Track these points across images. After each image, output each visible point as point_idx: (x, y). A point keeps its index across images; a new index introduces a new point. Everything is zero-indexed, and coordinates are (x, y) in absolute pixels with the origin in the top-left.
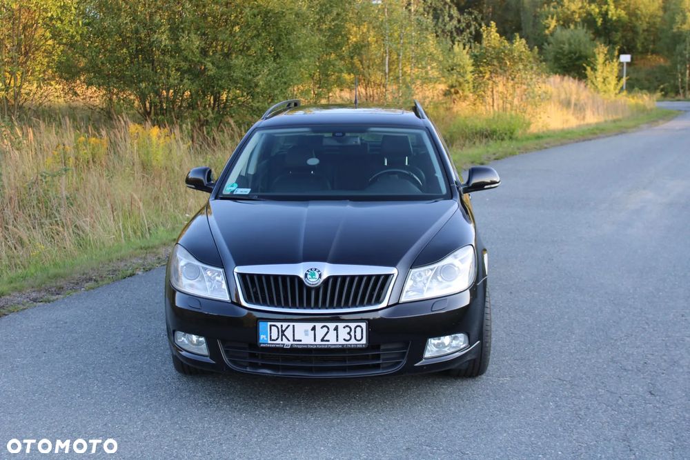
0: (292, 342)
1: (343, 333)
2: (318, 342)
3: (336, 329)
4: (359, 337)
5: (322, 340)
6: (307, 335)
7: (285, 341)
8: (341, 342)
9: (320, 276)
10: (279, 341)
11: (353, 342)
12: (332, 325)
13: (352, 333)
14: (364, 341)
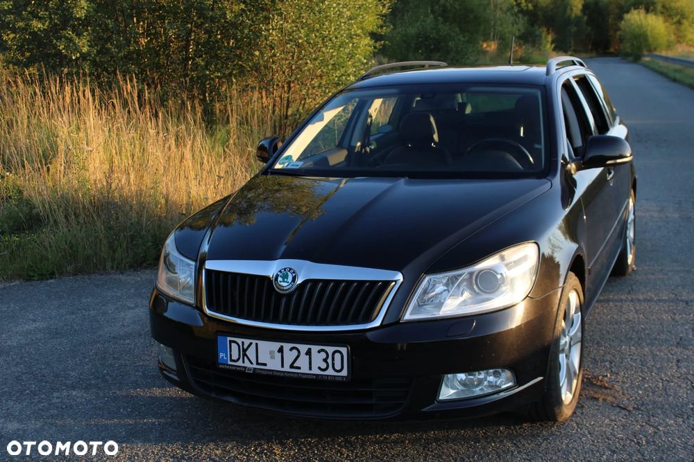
0: (255, 366)
1: (318, 360)
2: (287, 368)
3: (309, 353)
4: (338, 367)
5: (292, 366)
6: (273, 357)
7: (247, 364)
8: (315, 371)
9: (294, 279)
10: (240, 363)
11: (330, 372)
12: (303, 348)
13: (330, 361)
14: (344, 373)
